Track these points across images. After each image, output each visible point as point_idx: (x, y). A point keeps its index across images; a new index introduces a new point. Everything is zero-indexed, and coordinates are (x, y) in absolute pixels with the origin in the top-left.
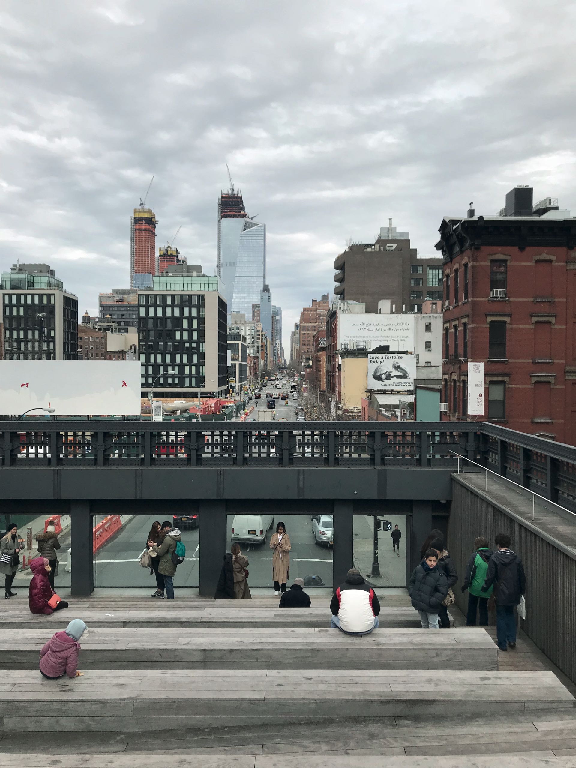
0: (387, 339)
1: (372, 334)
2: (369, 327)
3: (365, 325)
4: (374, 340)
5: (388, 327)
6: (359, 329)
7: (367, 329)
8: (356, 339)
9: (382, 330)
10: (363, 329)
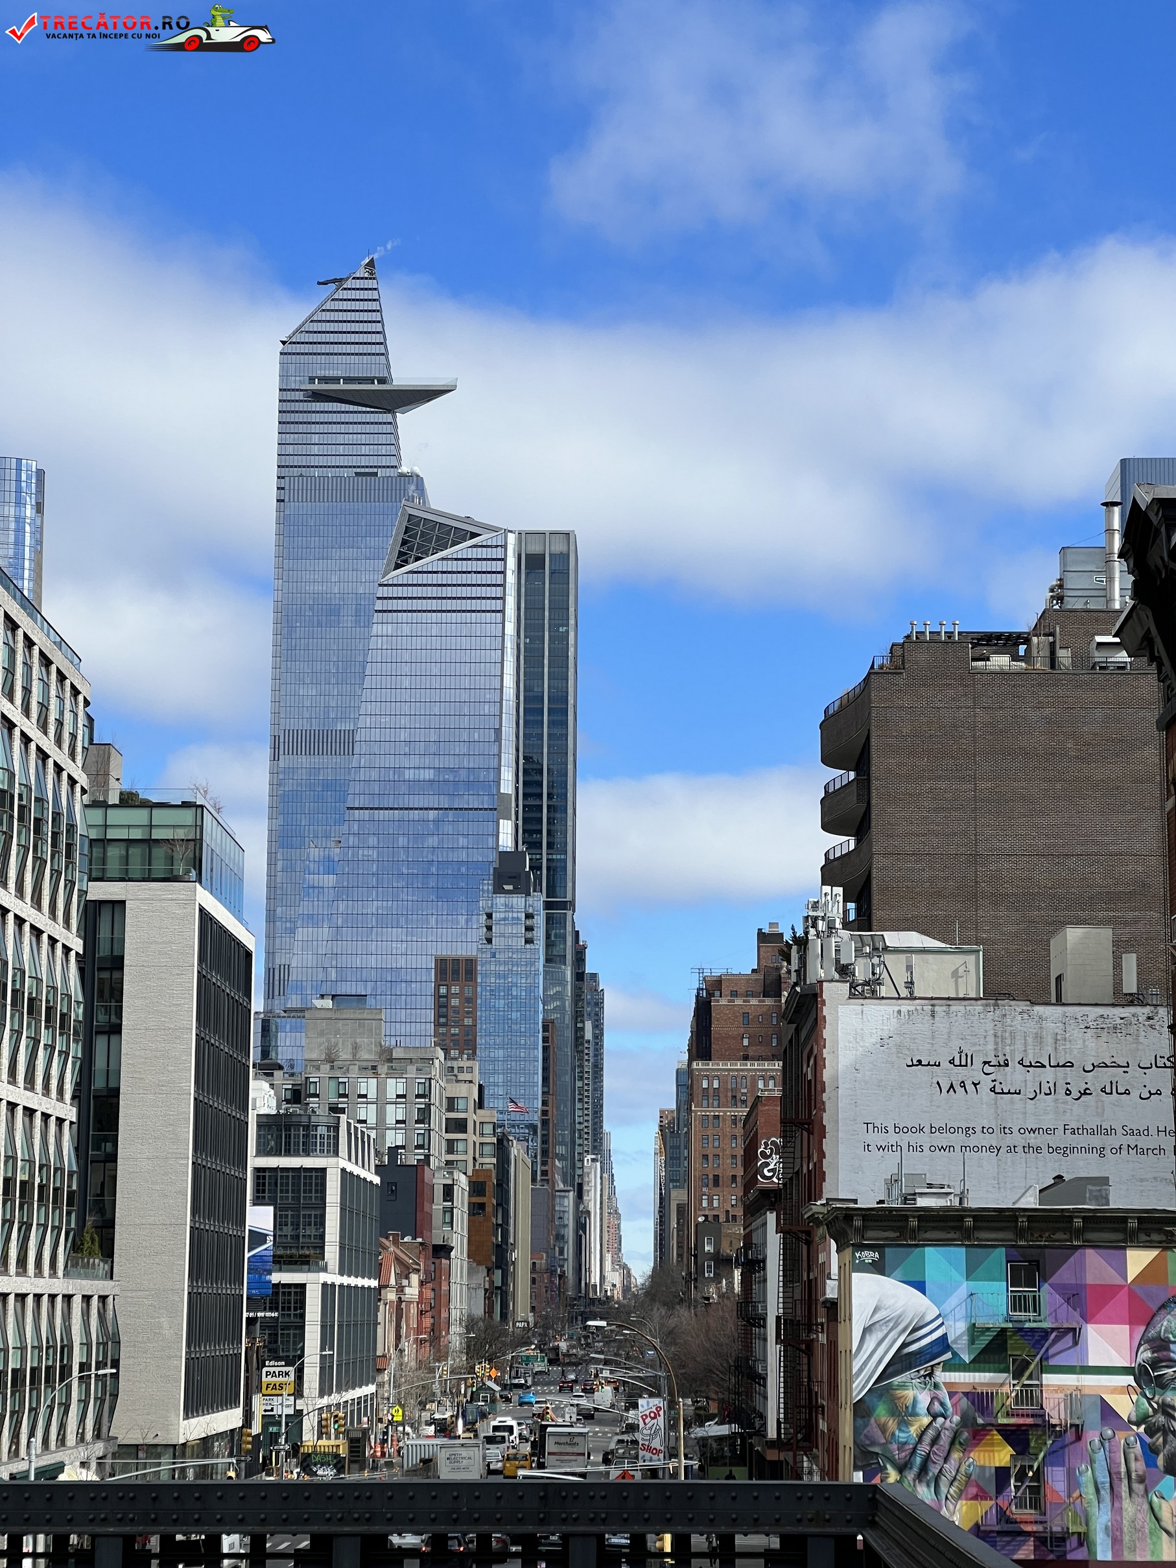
0: (1096, 1141)
1: (1020, 1112)
2: (998, 1074)
3: (978, 1062)
4: (1027, 1148)
5: (1105, 1077)
6: (945, 1086)
7: (986, 1082)
8: (924, 1139)
9: (1068, 1092)
10: (963, 1084)
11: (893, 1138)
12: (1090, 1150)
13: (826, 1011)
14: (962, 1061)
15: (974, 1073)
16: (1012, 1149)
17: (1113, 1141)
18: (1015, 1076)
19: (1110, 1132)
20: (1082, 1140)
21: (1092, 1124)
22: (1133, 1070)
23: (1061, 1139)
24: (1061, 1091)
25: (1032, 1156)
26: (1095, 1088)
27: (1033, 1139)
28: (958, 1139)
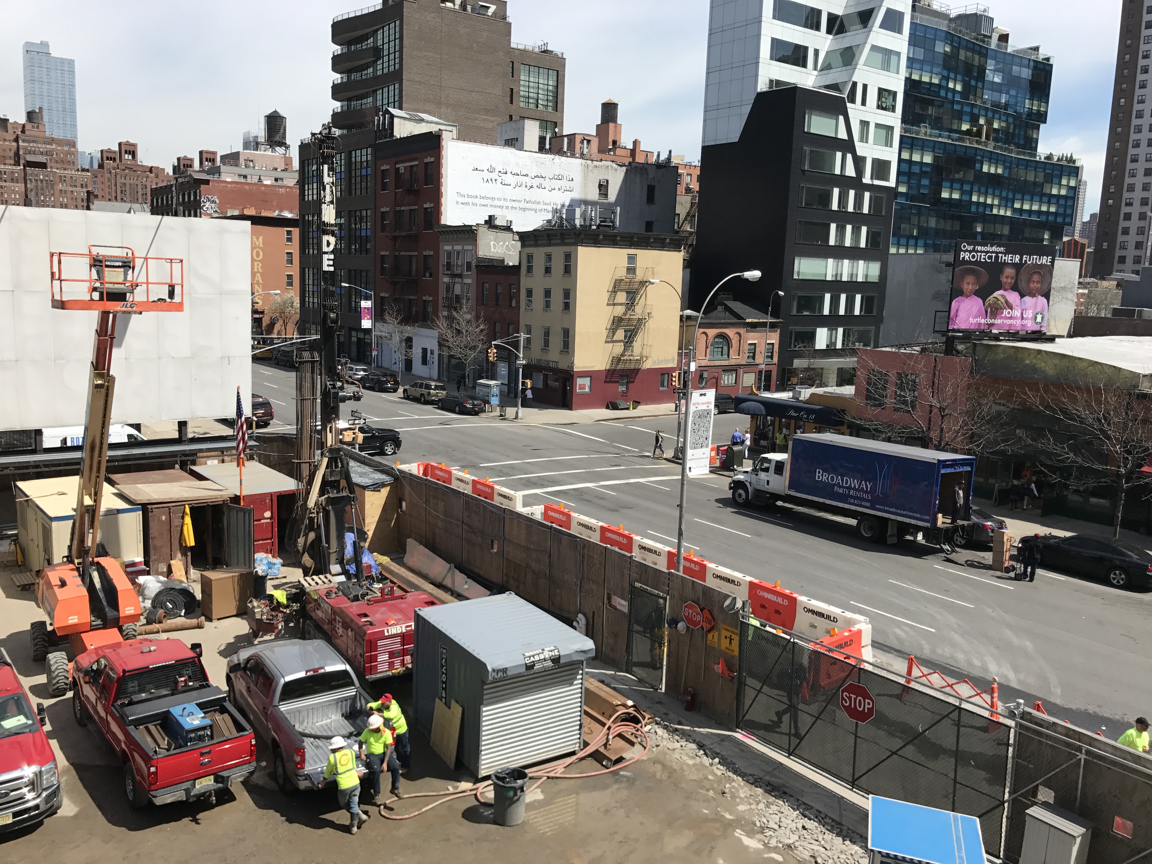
0: (534, 206)
1: (510, 193)
2: (504, 177)
3: (497, 172)
4: (512, 208)
5: (538, 181)
6: (485, 180)
7: (499, 181)
8: (478, 201)
9: (526, 186)
10: (491, 180)
11: (466, 200)
12: (532, 210)
13: (444, 143)
14: (491, 170)
15: (495, 175)
16: (507, 207)
17: (539, 207)
18: (509, 179)
19: (539, 203)
20: (528, 206)
21: (533, 200)
22: (547, 179)
23: (522, 205)
24: (524, 186)
25: (514, 210)
26: (535, 186)
27: (515, 204)
28: (489, 202)
